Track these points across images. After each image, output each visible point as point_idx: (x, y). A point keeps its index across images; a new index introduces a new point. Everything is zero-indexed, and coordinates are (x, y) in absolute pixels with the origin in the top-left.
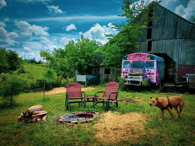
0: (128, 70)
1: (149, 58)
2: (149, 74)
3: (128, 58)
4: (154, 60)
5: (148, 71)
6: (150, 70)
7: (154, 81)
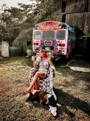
0: (38, 41)
1: (60, 27)
2: (60, 45)
3: (38, 28)
4: (65, 30)
5: (59, 42)
6: (60, 41)
7: (65, 53)
